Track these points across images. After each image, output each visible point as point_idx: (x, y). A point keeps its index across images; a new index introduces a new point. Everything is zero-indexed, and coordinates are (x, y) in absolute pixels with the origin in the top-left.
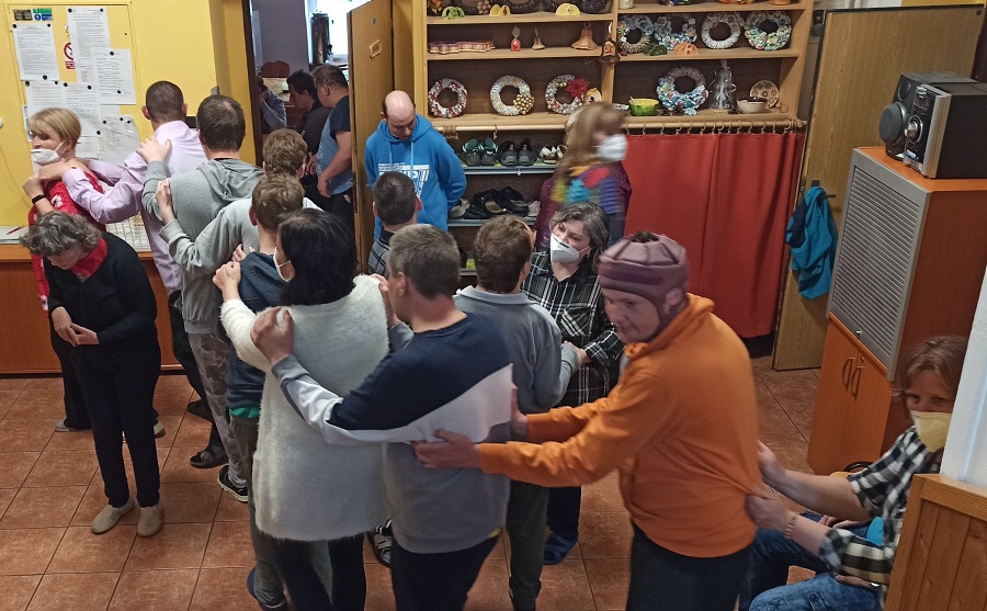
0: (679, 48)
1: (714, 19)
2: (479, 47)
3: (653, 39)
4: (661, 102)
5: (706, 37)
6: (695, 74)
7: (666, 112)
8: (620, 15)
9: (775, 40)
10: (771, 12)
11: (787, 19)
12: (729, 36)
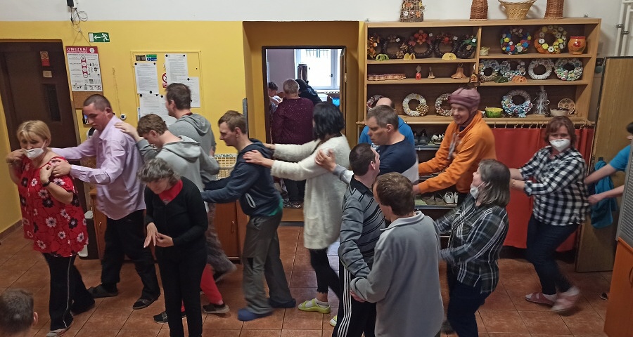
0: (515, 78)
1: (536, 63)
2: (397, 77)
3: (499, 73)
4: (504, 110)
5: (531, 73)
6: (524, 94)
7: (507, 116)
8: (480, 59)
9: (573, 75)
10: (571, 59)
11: (580, 63)
12: (545, 72)
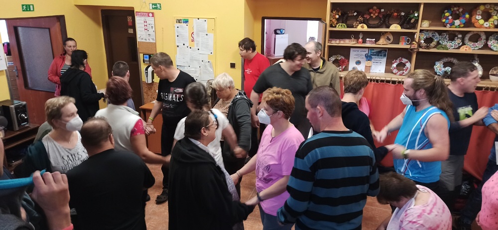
1: (471, 34)
3: (438, 43)
8: (421, 31)
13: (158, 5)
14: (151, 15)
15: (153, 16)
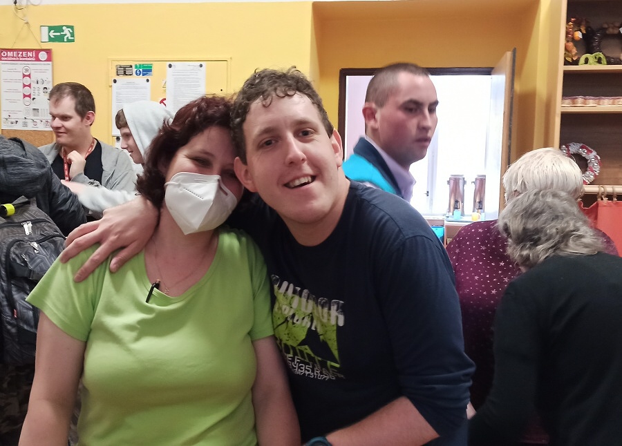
13: (66, 31)
14: (43, 56)
15: (49, 59)
